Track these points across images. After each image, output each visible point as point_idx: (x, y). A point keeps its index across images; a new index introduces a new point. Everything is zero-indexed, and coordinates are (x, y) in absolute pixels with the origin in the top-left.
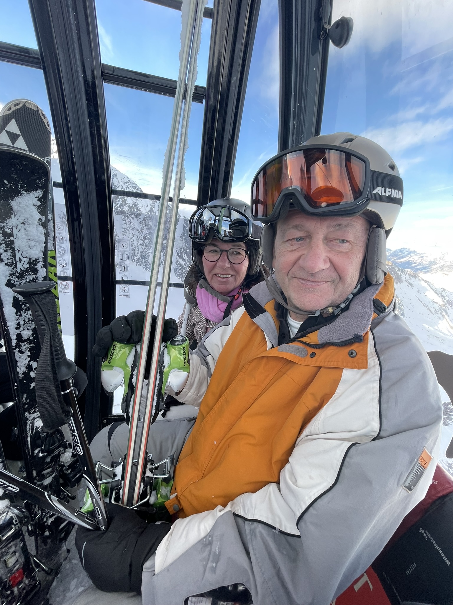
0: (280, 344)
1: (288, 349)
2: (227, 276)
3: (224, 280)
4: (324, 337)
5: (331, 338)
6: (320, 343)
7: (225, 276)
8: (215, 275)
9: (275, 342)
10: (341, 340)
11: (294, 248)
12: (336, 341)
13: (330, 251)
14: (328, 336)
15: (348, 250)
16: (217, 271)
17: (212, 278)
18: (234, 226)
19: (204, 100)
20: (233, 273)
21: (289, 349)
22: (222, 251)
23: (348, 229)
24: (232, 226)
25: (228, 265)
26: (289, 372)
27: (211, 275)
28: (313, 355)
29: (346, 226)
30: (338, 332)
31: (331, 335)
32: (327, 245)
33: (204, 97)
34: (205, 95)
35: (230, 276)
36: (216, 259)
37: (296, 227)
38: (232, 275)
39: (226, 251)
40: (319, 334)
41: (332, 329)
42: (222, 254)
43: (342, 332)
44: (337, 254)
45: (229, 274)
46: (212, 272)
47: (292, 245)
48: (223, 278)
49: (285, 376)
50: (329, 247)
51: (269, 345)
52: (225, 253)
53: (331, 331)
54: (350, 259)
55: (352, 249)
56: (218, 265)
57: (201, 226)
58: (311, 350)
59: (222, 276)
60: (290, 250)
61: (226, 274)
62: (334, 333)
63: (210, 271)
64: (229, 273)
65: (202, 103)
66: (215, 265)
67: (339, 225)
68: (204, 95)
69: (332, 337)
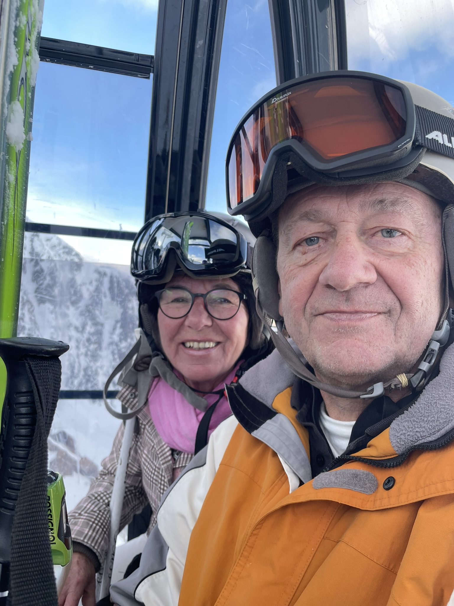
0: (314, 473)
1: (334, 479)
2: (207, 345)
3: (201, 353)
4: (402, 437)
5: (418, 434)
6: (400, 452)
7: (202, 345)
8: (181, 346)
9: (305, 471)
10: (438, 435)
11: (309, 257)
12: (430, 439)
13: (373, 254)
14: (411, 433)
15: (406, 250)
16: (186, 335)
17: (177, 352)
18: (214, 254)
19: (152, 75)
20: (219, 339)
21: (337, 478)
22: (196, 296)
23: (398, 208)
24: (212, 252)
25: (206, 321)
26: (348, 536)
27: (174, 346)
28: (389, 484)
29: (394, 203)
30: (429, 418)
31: (417, 430)
32: (367, 244)
33: (152, 71)
34: (153, 67)
35: (212, 344)
36: (183, 312)
37: (306, 216)
38: (218, 343)
39: (202, 295)
40: (393, 432)
41: (414, 416)
42: (195, 303)
43: (436, 417)
44: (388, 259)
45: (210, 341)
46: (176, 338)
47: (304, 253)
48: (199, 349)
49: (341, 546)
50: (371, 247)
51: (293, 482)
52: (200, 300)
53: (414, 421)
54: (413, 267)
55: (414, 247)
56: (187, 323)
57: (156, 258)
58: (382, 476)
59: (196, 345)
60: (302, 262)
61: (205, 341)
62: (422, 424)
63: (172, 339)
64: (209, 337)
65: (148, 78)
66: (182, 325)
67: (381, 201)
68: (150, 67)
69: (419, 432)
